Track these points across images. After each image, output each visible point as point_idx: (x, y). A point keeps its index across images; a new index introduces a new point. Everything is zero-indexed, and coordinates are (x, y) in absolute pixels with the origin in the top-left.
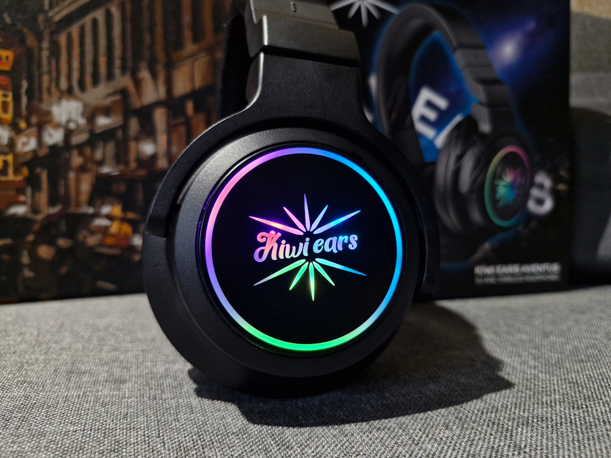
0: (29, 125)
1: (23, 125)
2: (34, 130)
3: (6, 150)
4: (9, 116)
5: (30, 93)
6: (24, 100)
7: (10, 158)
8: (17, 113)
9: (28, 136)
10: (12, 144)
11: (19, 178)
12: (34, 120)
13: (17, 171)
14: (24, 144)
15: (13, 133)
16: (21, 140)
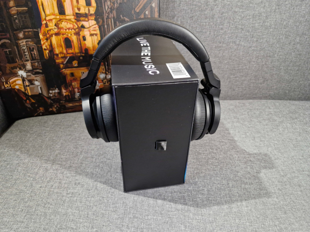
0: (109, 72)
1: (107, 73)
2: (110, 73)
3: (105, 79)
4: (104, 71)
5: (108, 65)
6: (107, 67)
7: (106, 80)
8: (106, 70)
9: (109, 75)
10: (106, 77)
11: (108, 84)
12: (109, 71)
13: (108, 83)
14: (108, 77)
15: (106, 75)
16: (107, 76)
